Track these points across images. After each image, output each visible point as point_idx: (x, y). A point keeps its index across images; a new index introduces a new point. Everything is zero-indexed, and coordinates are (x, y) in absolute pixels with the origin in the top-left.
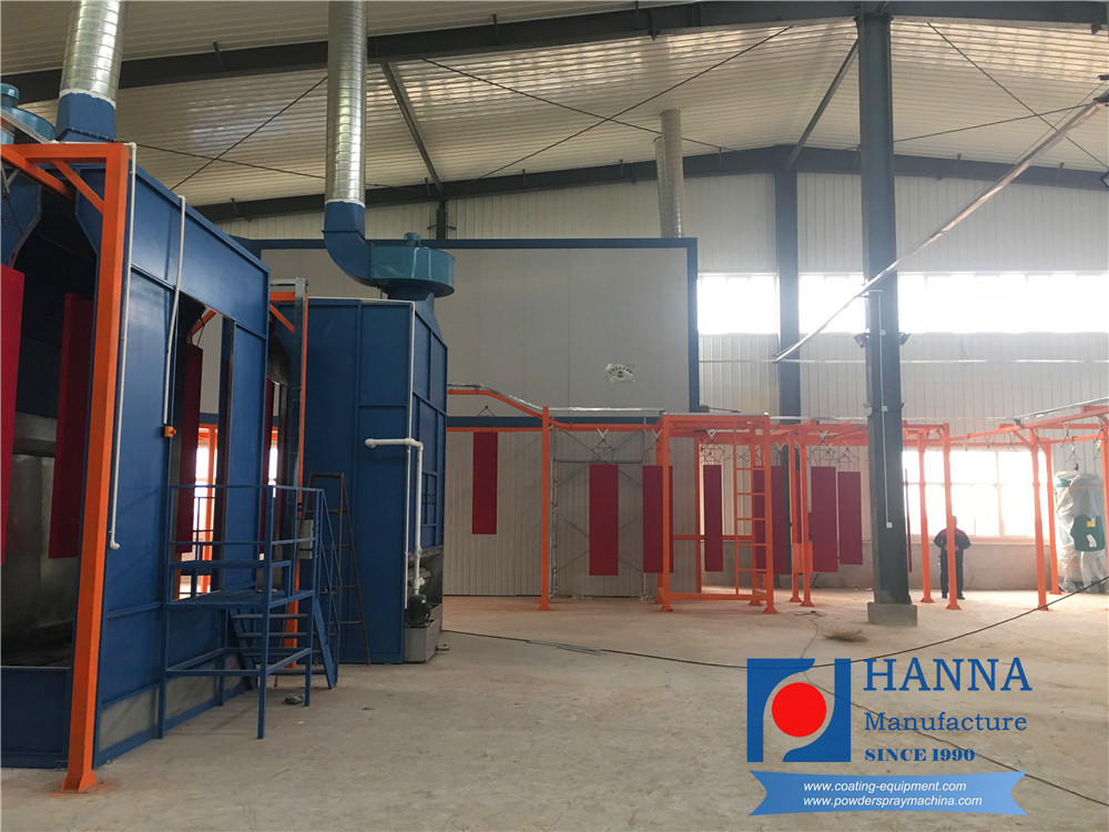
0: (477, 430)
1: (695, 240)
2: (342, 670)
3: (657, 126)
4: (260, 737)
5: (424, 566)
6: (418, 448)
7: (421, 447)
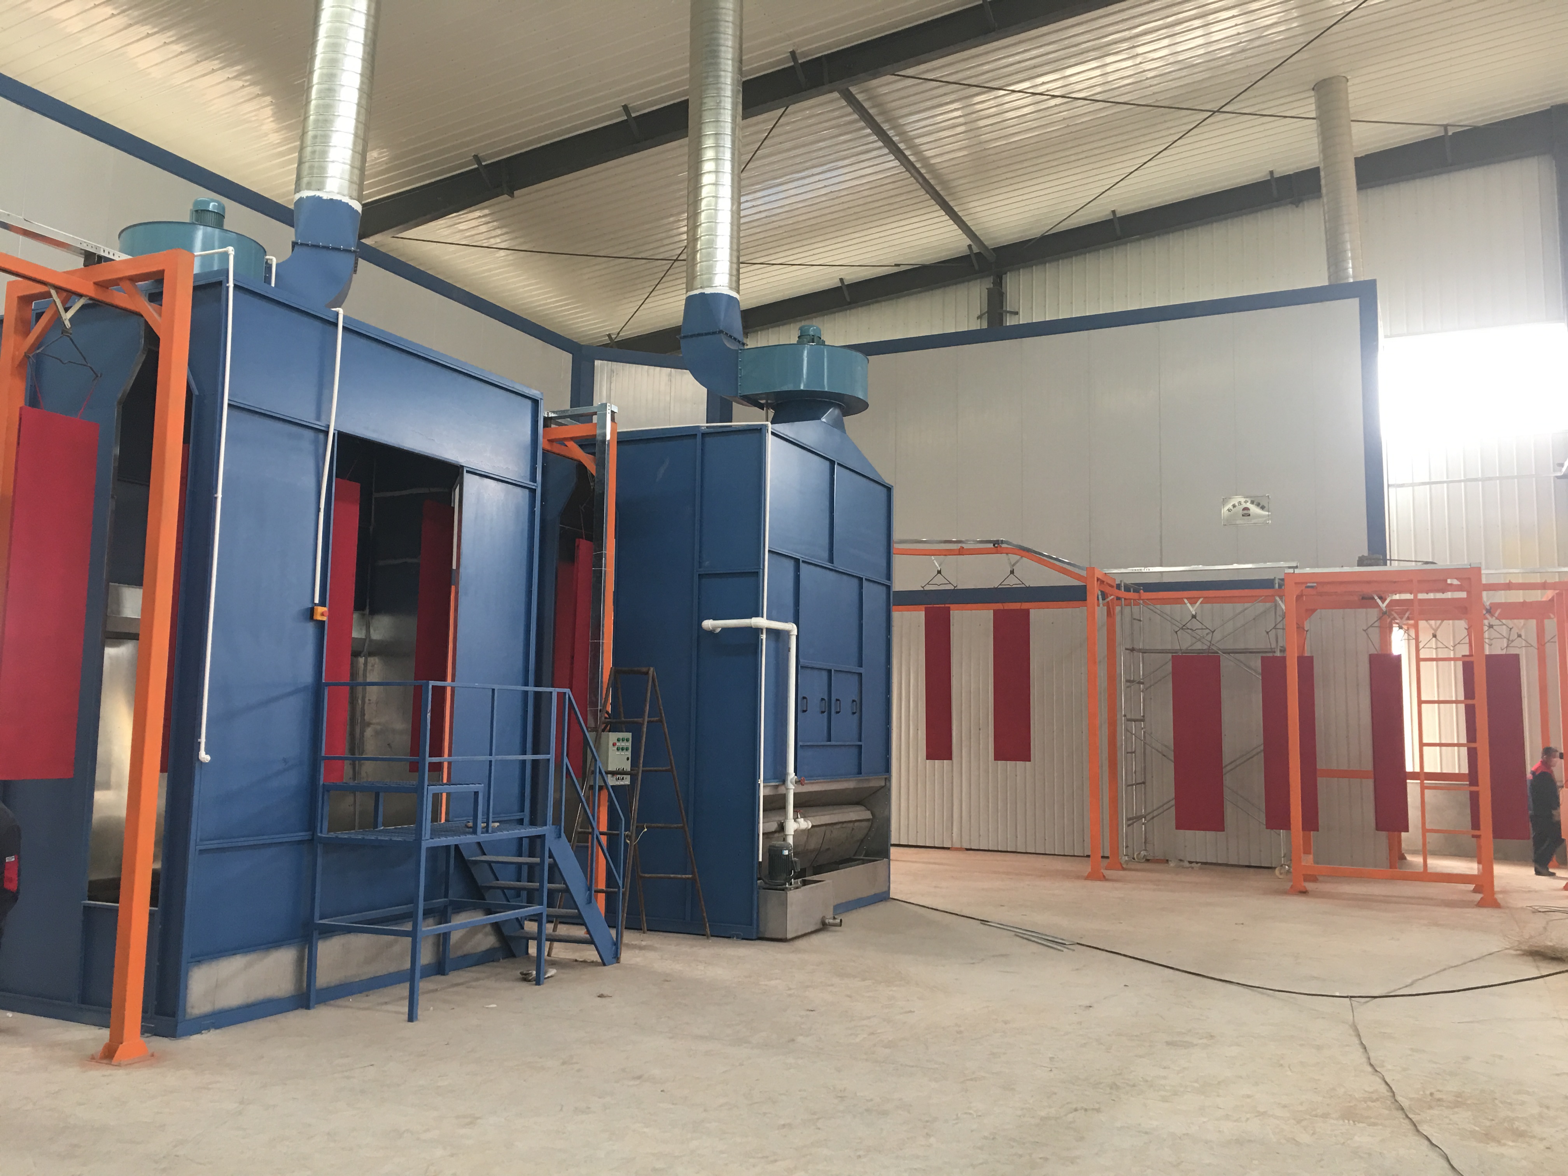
0: (999, 606)
1: (1373, 283)
3: (1309, 108)
4: (411, 1017)
5: (804, 804)
6: (787, 633)
7: (795, 632)
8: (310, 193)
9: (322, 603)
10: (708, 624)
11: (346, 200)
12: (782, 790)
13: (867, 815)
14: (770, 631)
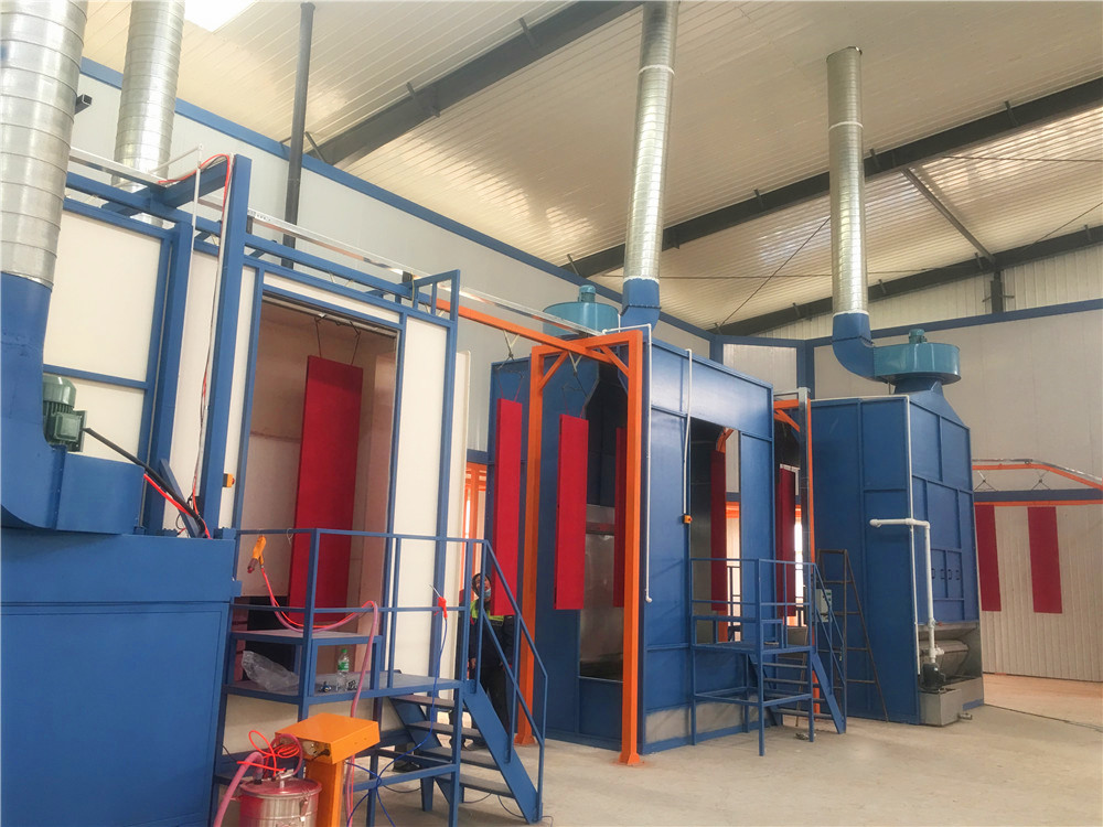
0: (1031, 505)
2: (849, 721)
4: (761, 754)
5: (940, 638)
6: (924, 528)
7: (929, 527)
8: (635, 277)
9: (687, 514)
10: (874, 522)
11: (654, 279)
12: (926, 629)
13: (965, 647)
14: (916, 527)
